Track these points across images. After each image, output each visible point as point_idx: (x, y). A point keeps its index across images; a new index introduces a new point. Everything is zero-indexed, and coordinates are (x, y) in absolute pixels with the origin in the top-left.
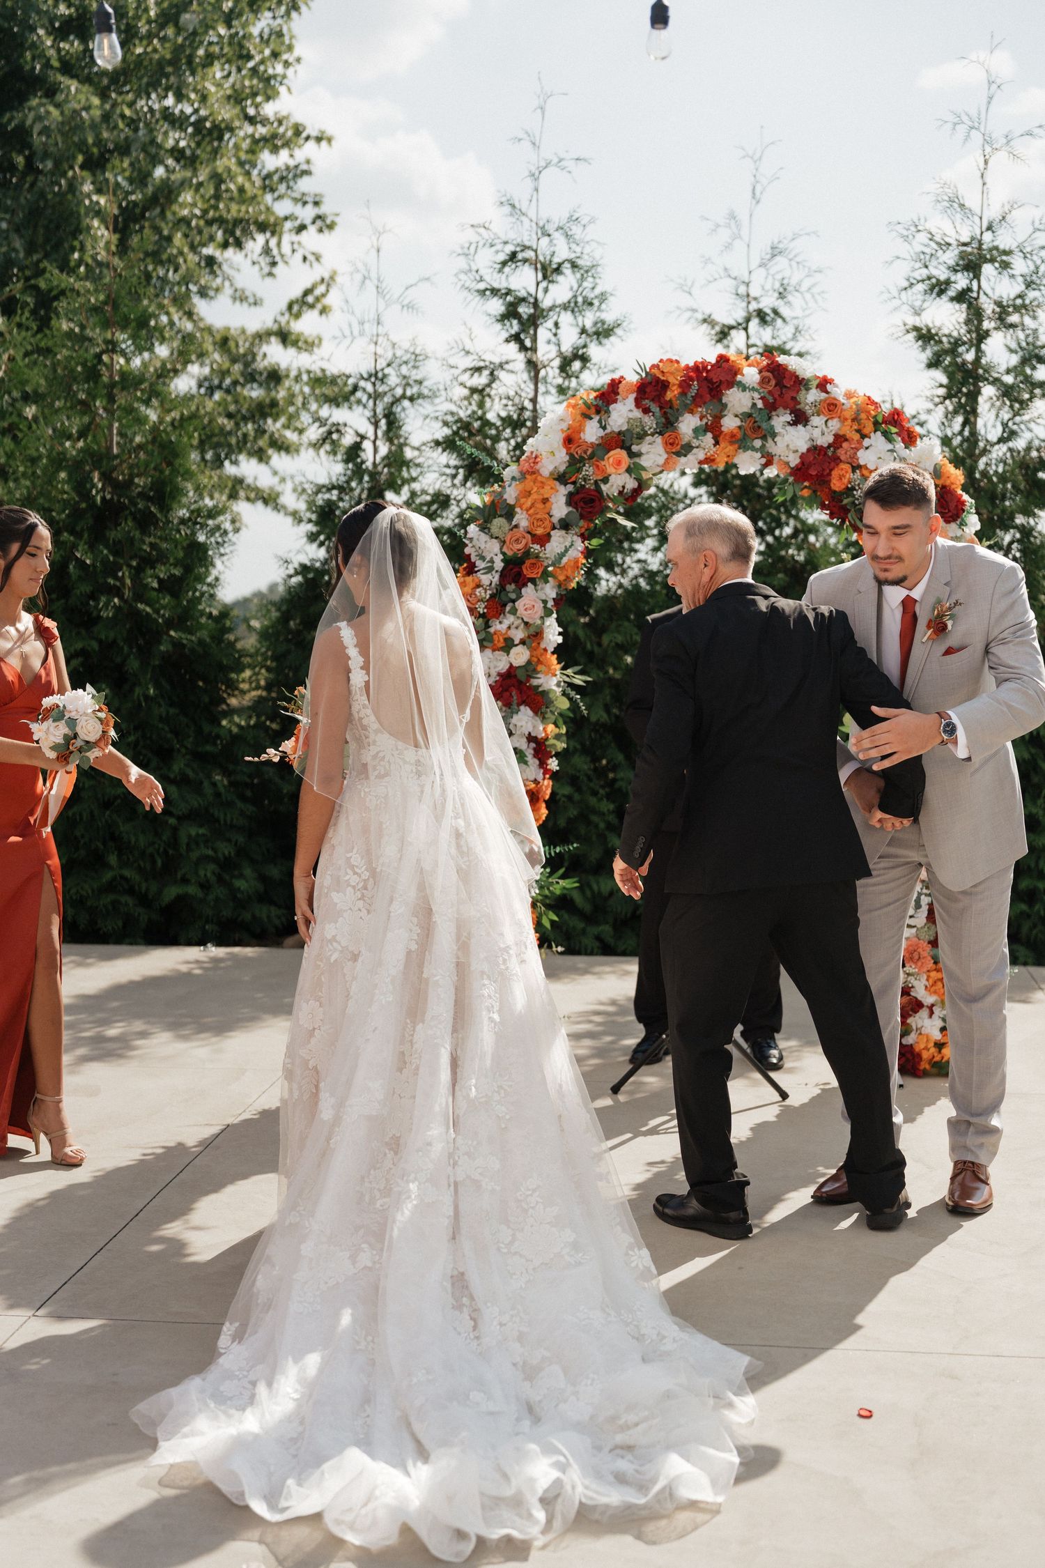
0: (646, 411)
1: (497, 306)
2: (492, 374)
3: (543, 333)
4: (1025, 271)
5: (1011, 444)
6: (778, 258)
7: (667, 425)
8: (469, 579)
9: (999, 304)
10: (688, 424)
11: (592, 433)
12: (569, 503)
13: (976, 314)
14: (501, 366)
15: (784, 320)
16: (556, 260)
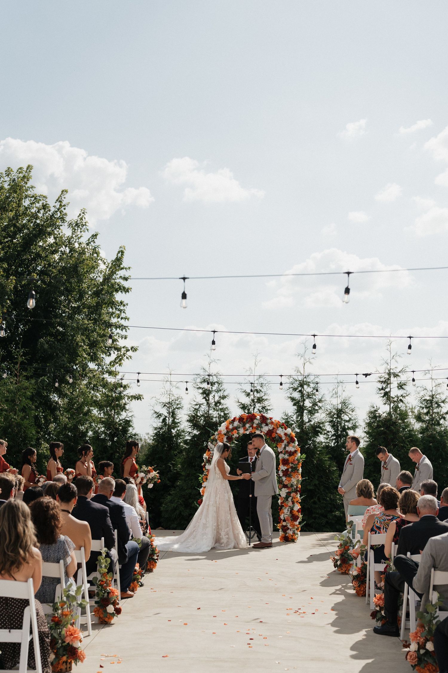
0: (240, 423)
1: (201, 391)
2: (200, 406)
3: (211, 397)
4: (313, 386)
5: (310, 423)
6: (261, 378)
7: (244, 426)
8: (209, 452)
9: (308, 393)
10: (247, 426)
11: (231, 427)
12: (227, 439)
13: (302, 396)
14: (202, 404)
15: (262, 392)
16: (214, 382)
